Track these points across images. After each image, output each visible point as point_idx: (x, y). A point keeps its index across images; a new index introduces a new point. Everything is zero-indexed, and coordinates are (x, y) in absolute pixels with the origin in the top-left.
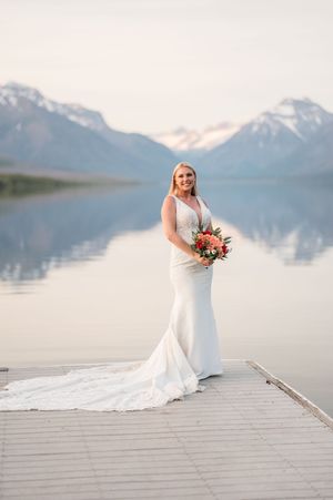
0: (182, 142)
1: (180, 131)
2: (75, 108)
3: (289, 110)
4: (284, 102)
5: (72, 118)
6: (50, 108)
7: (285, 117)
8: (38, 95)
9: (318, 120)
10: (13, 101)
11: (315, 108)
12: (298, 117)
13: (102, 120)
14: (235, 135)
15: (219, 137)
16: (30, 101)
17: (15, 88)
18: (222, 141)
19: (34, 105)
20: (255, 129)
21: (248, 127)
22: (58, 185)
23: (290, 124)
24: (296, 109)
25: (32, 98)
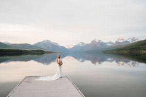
1: (67, 46)
2: (55, 43)
6: (52, 43)
8: (50, 41)
11: (84, 43)
13: (58, 44)
17: (47, 40)
18: (72, 47)
20: (77, 46)
22: (53, 52)
24: (81, 43)
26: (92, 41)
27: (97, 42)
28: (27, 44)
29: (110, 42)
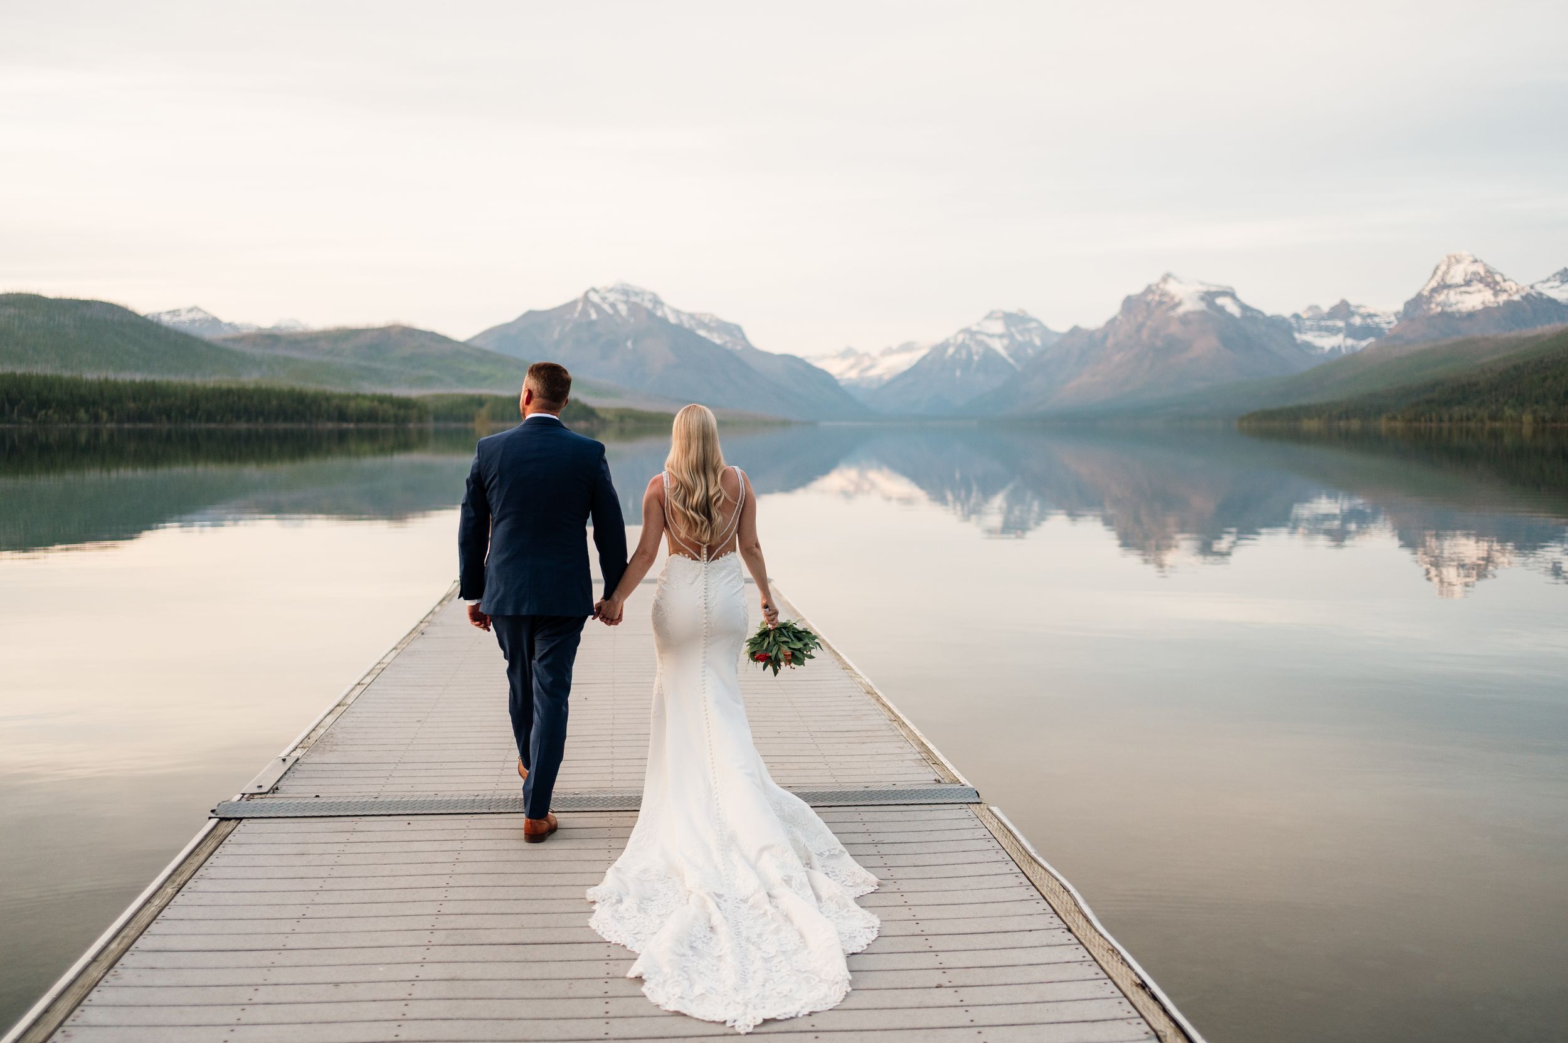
0: (852, 367)
1: (846, 353)
2: (707, 321)
3: (998, 327)
4: (990, 316)
5: (702, 333)
6: (673, 320)
7: (991, 336)
8: (657, 302)
9: (1037, 342)
10: (623, 309)
11: (1033, 325)
12: (1011, 336)
13: (744, 338)
14: (924, 358)
15: (903, 362)
16: (646, 309)
17: (626, 292)
18: (906, 368)
19: (651, 315)
20: (951, 351)
21: (942, 347)
23: (998, 346)
24: (1007, 326)
25: (649, 306)
26: (1130, 304)
27: (1191, 306)
28: (409, 333)
29: (1343, 310)
